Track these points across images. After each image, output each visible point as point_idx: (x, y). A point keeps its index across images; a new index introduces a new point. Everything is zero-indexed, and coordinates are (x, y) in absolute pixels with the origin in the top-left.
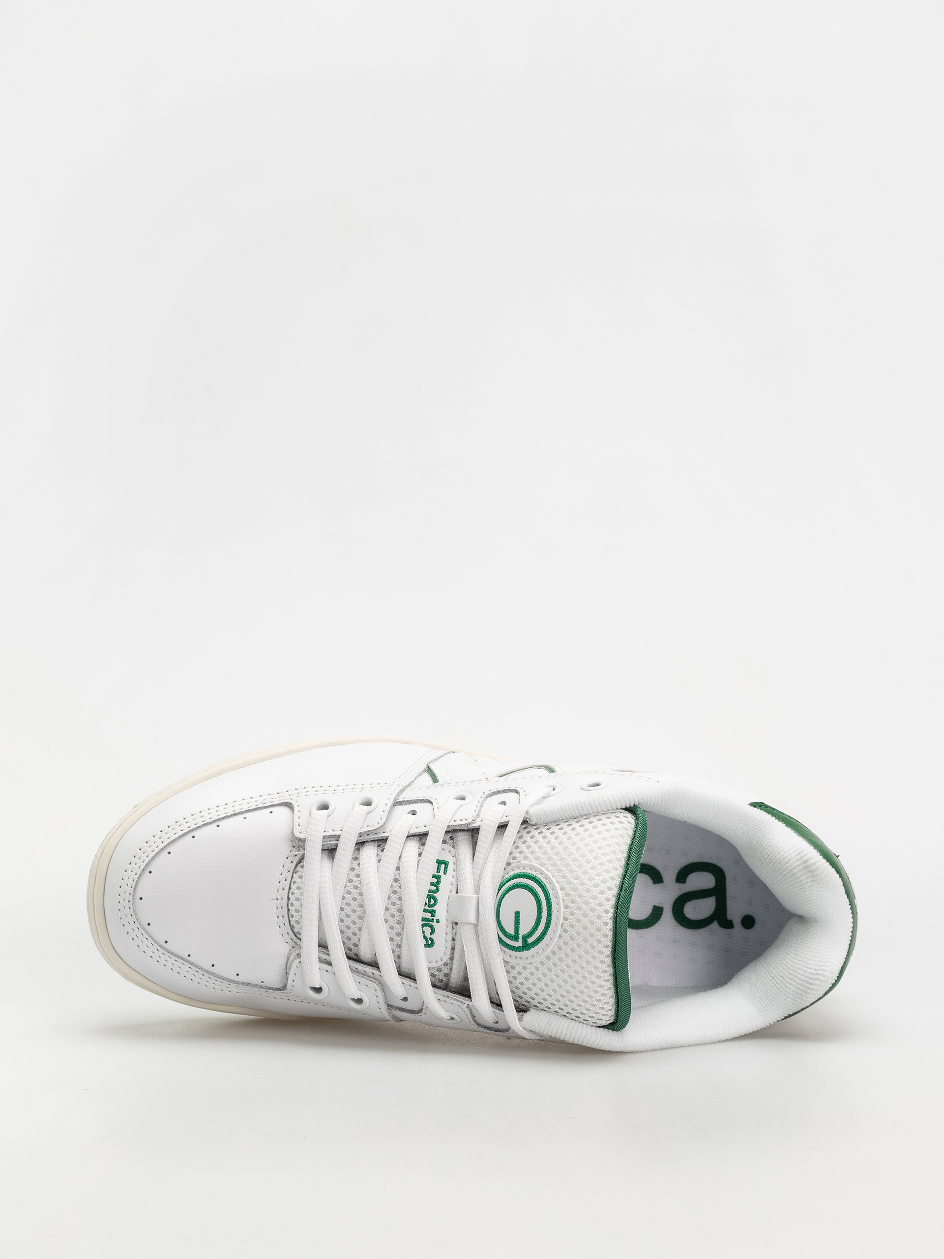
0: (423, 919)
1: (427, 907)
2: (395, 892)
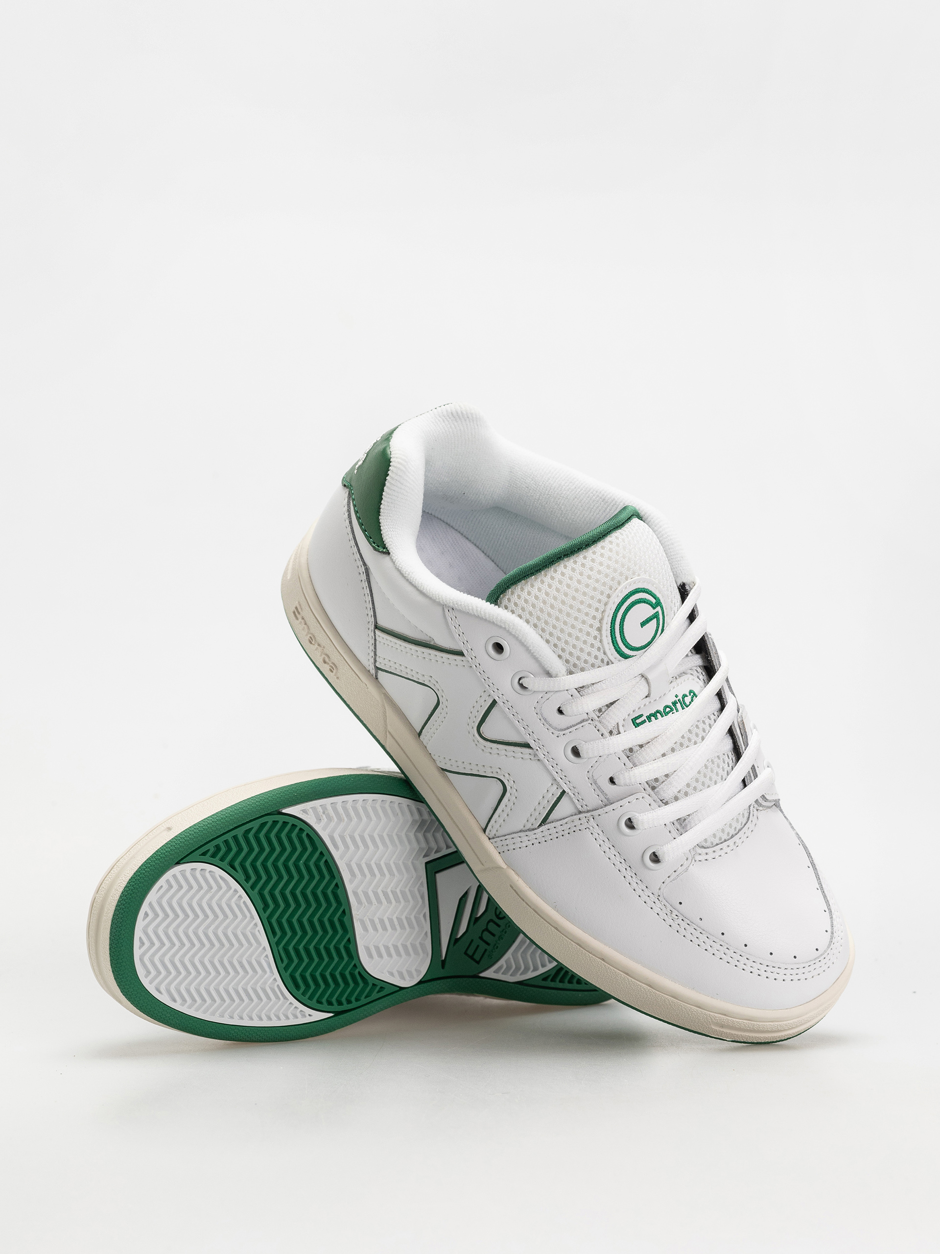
0: (683, 709)
1: (675, 711)
2: (681, 745)
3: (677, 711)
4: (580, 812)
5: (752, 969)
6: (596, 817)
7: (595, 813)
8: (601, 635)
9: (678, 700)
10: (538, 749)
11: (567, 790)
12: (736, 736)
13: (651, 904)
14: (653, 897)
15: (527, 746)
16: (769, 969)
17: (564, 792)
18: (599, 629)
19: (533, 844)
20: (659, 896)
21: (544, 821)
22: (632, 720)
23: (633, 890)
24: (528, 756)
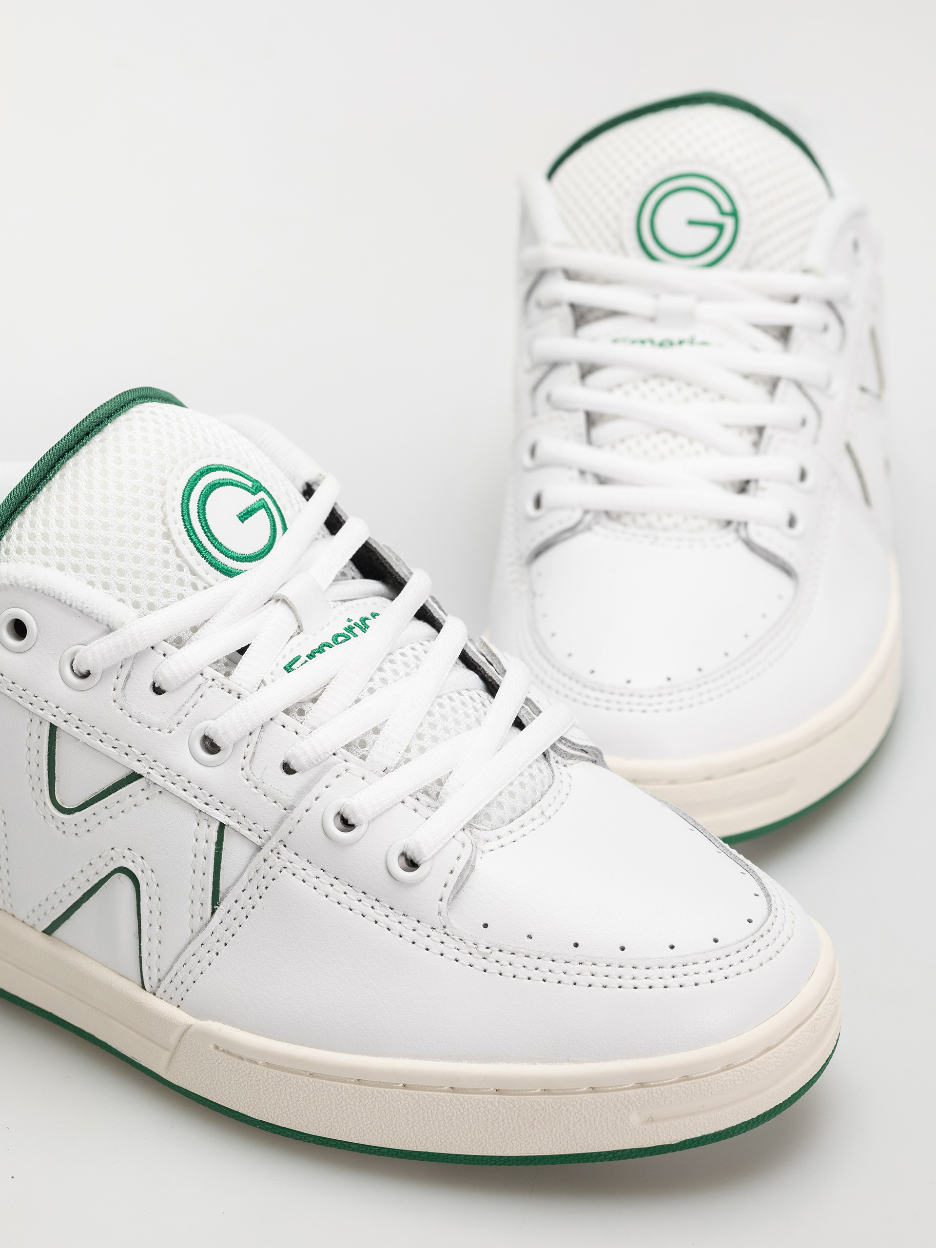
1: (352, 637)
3: (355, 635)
4: (259, 848)
5: (649, 982)
6: (289, 840)
7: (282, 833)
8: (173, 542)
9: (354, 624)
10: (150, 770)
11: (225, 821)
12: (480, 664)
13: (436, 948)
14: (437, 936)
15: (134, 777)
16: (678, 971)
17: (222, 826)
18: (168, 536)
19: (217, 954)
20: (444, 927)
21: (216, 900)
22: (285, 668)
23: (398, 937)
24: (142, 796)
